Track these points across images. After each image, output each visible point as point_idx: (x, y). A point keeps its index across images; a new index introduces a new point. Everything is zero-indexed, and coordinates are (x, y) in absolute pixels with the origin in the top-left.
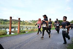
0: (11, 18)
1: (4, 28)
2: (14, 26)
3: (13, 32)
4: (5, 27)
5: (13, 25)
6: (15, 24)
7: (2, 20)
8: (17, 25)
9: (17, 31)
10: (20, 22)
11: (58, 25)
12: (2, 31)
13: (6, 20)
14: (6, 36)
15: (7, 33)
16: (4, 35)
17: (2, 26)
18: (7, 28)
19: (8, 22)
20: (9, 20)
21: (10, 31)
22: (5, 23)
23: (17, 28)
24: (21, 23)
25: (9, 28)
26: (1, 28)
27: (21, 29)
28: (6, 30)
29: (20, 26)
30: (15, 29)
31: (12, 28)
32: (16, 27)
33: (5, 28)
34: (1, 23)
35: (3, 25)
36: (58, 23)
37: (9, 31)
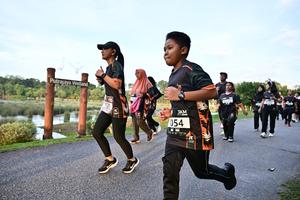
0: (51, 71)
1: (22, 113)
2: (63, 106)
3: (60, 129)
4: (27, 108)
5: (58, 103)
6: (67, 96)
7: (17, 81)
8: (75, 102)
9: (77, 124)
10: (86, 91)
11: (231, 100)
12: (16, 125)
13: (30, 83)
14: (31, 144)
15: (34, 132)
16: (25, 141)
17: (15, 105)
18: (36, 114)
19: (41, 89)
20: (44, 82)
21: (48, 125)
22: (28, 93)
23: (77, 115)
25: (43, 115)
26: (10, 115)
27: (90, 118)
28: (30, 121)
29: (88, 106)
30: (67, 118)
31: (55, 112)
32: (71, 111)
33: (27, 112)
34: (13, 93)
35: (19, 102)
36: (227, 93)
37: (43, 125)
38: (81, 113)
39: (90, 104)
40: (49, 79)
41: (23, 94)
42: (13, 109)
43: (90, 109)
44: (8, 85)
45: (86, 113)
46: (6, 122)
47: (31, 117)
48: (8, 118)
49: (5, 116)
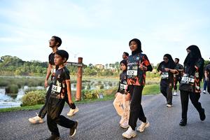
1: (40, 85)
7: (37, 64)
8: (74, 77)
9: (75, 92)
10: (81, 69)
12: (37, 92)
17: (36, 79)
22: (44, 72)
24: (84, 70)
26: (33, 86)
29: (83, 79)
34: (35, 71)
35: (39, 78)
38: (78, 84)
39: (84, 78)
41: (41, 72)
42: (35, 82)
43: (83, 82)
44: (32, 66)
45: (81, 84)
46: (31, 90)
48: (32, 88)
49: (30, 86)
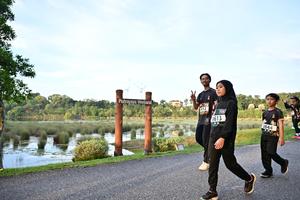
0: (120, 93)
1: (96, 132)
2: (130, 123)
3: (128, 146)
4: (100, 127)
5: (126, 121)
6: (133, 114)
7: (92, 103)
8: (139, 120)
9: (143, 141)
10: (150, 109)
13: (102, 104)
14: (106, 160)
15: (107, 149)
17: (91, 124)
18: (107, 132)
19: (111, 109)
20: (113, 104)
21: (118, 142)
22: (100, 114)
23: (142, 132)
24: (154, 109)
25: (113, 132)
27: (154, 135)
28: (103, 138)
29: (153, 123)
30: (134, 135)
31: (124, 130)
32: (136, 128)
33: (100, 130)
34: (89, 114)
35: (94, 122)
37: (114, 142)
38: (146, 130)
39: (155, 121)
40: (118, 100)
41: (97, 114)
43: (154, 126)
44: (85, 107)
45: (151, 130)
46: (85, 140)
47: (103, 135)
48: (87, 136)
49: (83, 134)
